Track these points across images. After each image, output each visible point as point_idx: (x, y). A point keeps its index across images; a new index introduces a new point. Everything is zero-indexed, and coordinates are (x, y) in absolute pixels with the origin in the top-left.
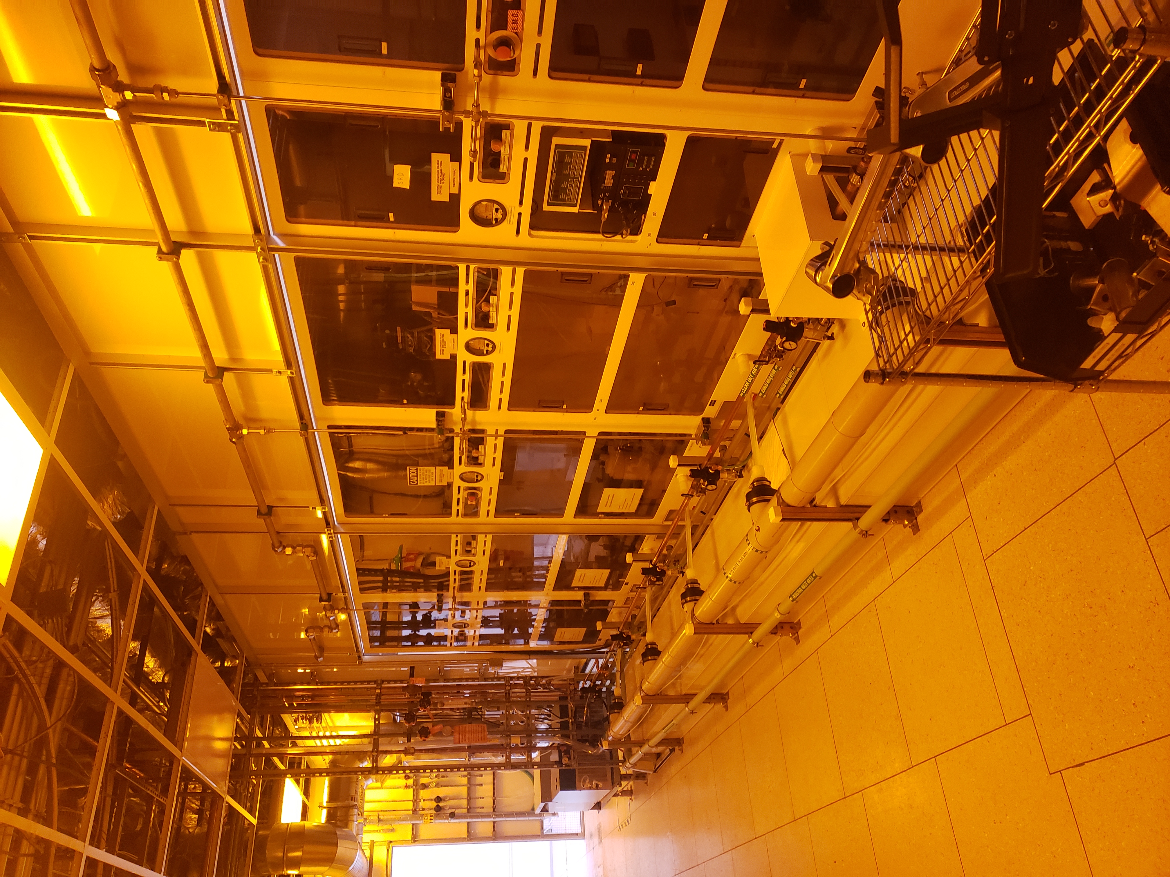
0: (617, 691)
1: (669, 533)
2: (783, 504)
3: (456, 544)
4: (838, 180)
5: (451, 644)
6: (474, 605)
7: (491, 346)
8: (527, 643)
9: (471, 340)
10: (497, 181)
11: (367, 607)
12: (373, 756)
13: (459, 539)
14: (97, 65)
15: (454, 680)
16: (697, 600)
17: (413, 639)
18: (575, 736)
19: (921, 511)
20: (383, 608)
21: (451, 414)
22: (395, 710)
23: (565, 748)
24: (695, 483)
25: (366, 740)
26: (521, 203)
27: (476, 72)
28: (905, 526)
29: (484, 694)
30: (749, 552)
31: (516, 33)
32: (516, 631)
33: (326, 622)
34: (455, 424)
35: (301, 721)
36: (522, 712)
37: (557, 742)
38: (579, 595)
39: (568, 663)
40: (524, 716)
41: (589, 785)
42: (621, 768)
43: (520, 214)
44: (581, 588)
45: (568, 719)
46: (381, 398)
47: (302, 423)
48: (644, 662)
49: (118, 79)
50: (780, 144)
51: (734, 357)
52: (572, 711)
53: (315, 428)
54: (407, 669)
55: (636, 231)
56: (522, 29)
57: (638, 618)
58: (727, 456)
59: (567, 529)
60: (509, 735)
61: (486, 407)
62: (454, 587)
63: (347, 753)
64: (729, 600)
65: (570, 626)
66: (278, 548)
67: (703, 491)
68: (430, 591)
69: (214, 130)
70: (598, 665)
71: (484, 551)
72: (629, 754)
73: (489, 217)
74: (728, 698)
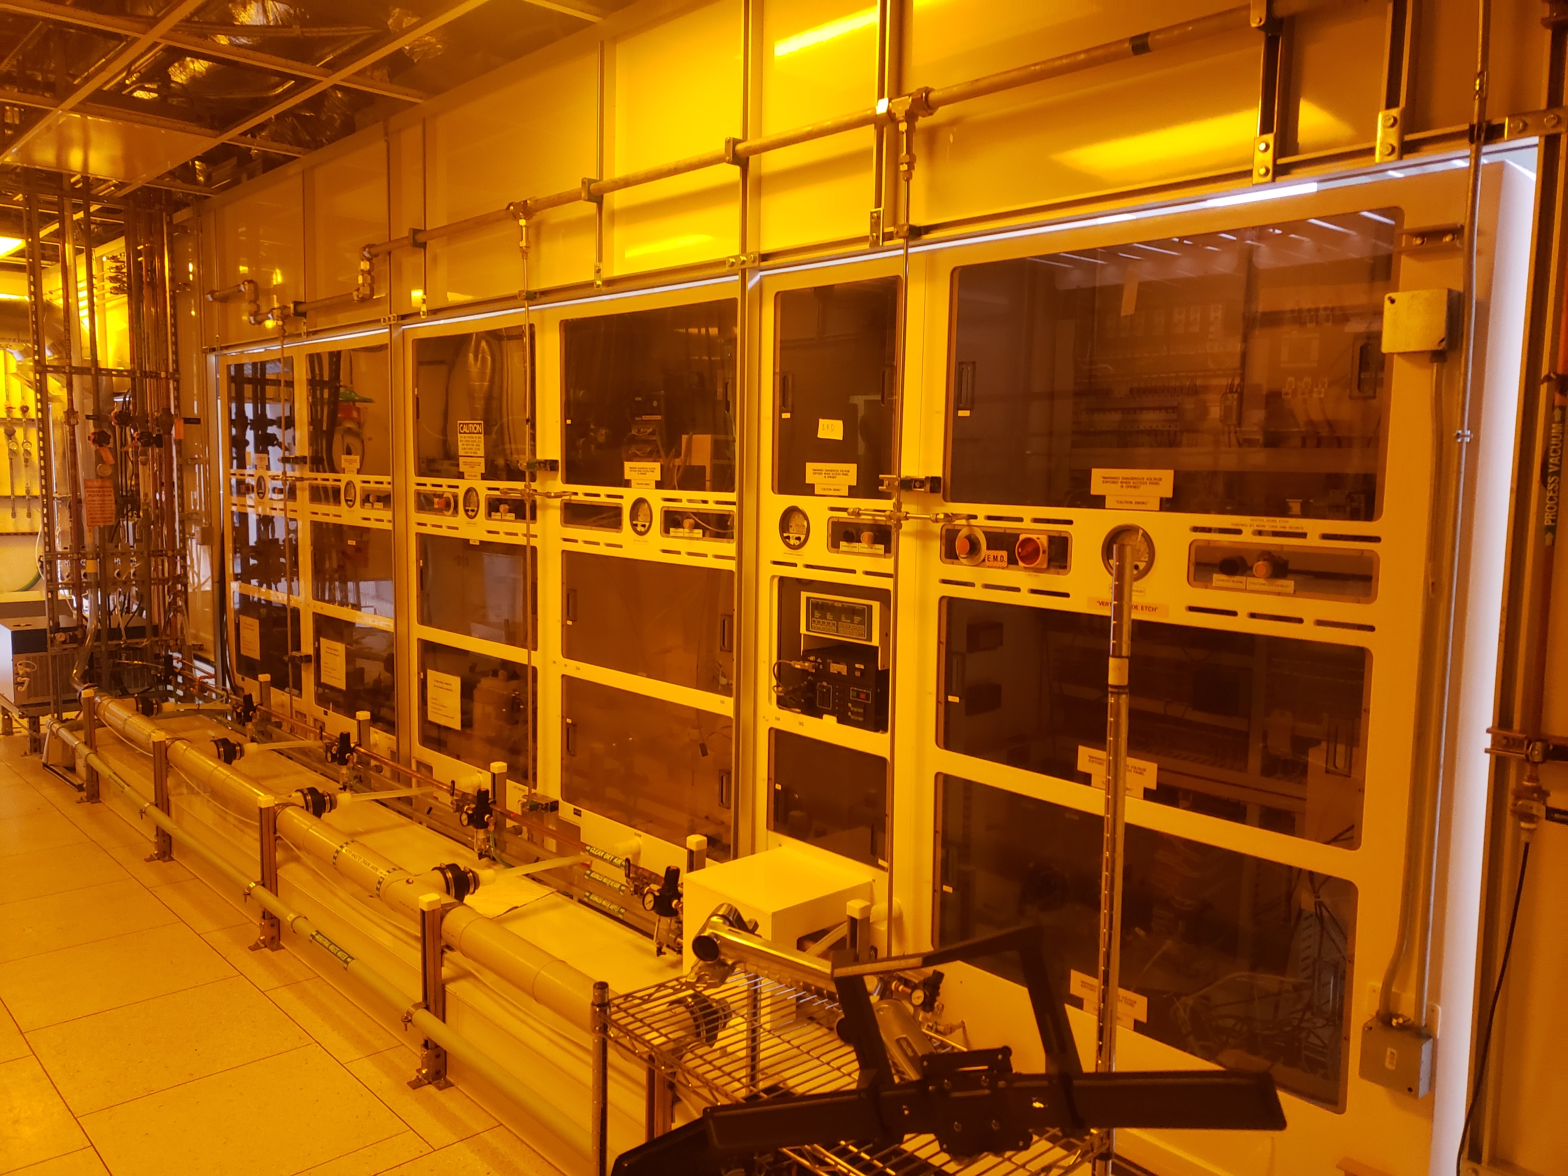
0: (170, 705)
1: (399, 766)
2: (445, 910)
3: (379, 482)
4: (843, 939)
5: (234, 474)
6: (291, 505)
7: (643, 529)
8: (236, 577)
9: (649, 505)
10: (830, 539)
11: (288, 362)
12: (64, 367)
13: (385, 486)
14: (932, 96)
15: (180, 478)
16: (307, 809)
17: (240, 422)
18: (99, 650)
19: (440, 1089)
20: (286, 382)
21: (555, 479)
22: (134, 396)
23: (80, 637)
24: (470, 798)
25: (87, 355)
26: (807, 566)
27: (941, 516)
28: (419, 1071)
29: (160, 518)
30: (378, 873)
31: (984, 560)
32: (252, 562)
33: (264, 309)
34: (542, 484)
35: (114, 265)
36: (134, 574)
37: (88, 625)
38: (307, 648)
39: (208, 636)
40: (128, 577)
41: (21, 672)
42: (50, 716)
43: (795, 565)
44: (318, 650)
45: (124, 638)
46: (572, 391)
47: (536, 293)
48: (215, 742)
49: (920, 118)
50: (882, 868)
51: (636, 834)
52: (137, 643)
53: (530, 308)
54: (196, 412)
55: (782, 703)
56: (989, 567)
57: (277, 730)
58: (507, 837)
59: (403, 629)
60: (98, 557)
61: (565, 523)
62: (316, 479)
63: (68, 330)
64: (309, 852)
65: (262, 636)
66: (369, 252)
67: (459, 809)
68: (311, 444)
69: (872, 217)
70: (205, 677)
71: (369, 519)
72: (73, 726)
73: (791, 530)
74: (164, 861)
